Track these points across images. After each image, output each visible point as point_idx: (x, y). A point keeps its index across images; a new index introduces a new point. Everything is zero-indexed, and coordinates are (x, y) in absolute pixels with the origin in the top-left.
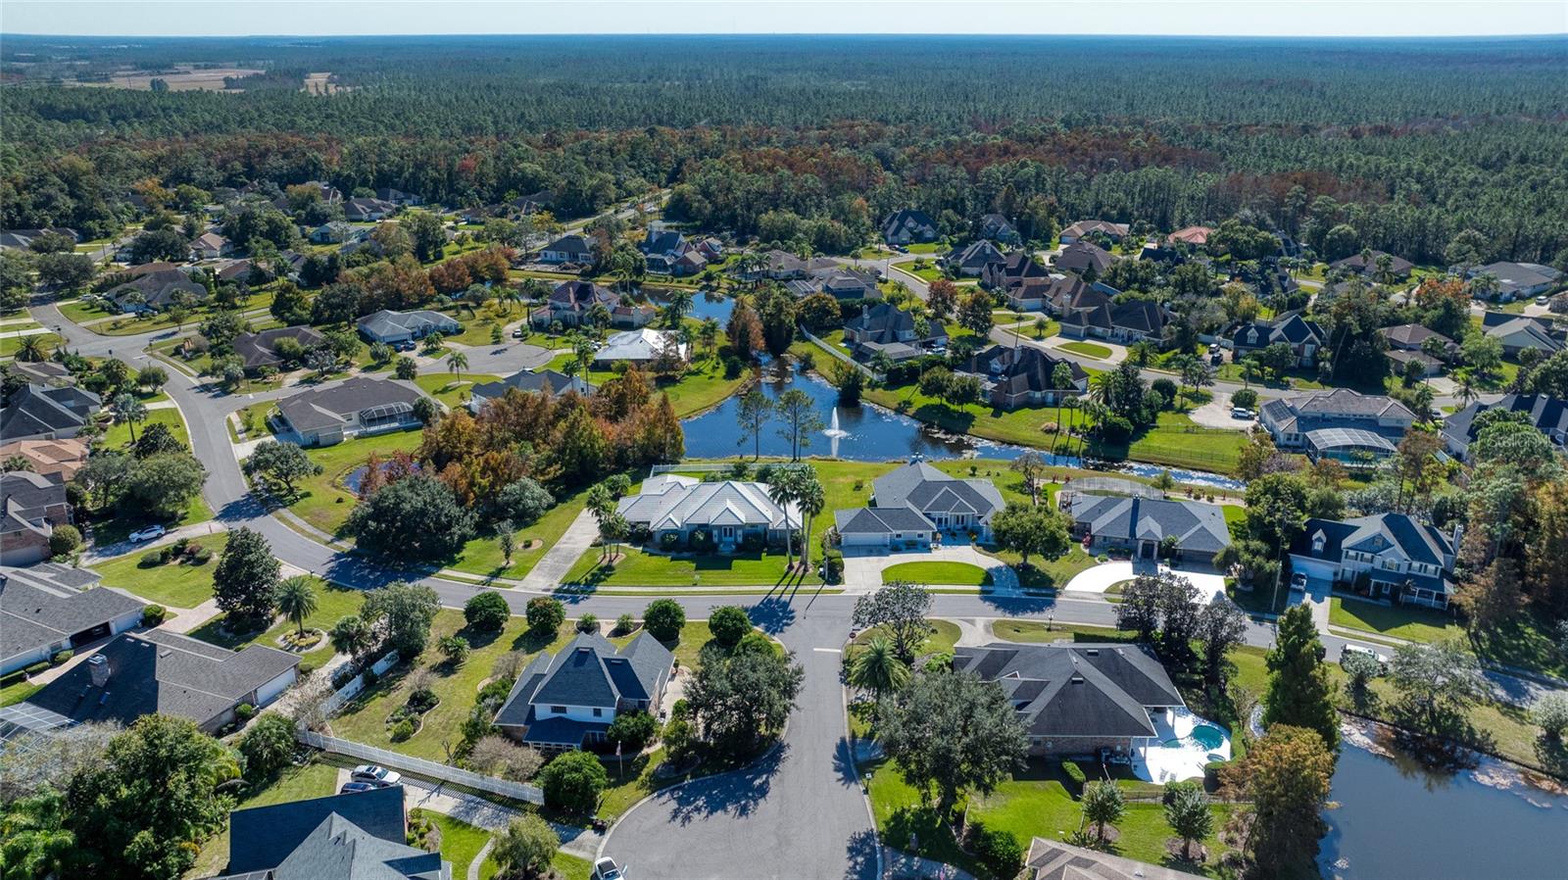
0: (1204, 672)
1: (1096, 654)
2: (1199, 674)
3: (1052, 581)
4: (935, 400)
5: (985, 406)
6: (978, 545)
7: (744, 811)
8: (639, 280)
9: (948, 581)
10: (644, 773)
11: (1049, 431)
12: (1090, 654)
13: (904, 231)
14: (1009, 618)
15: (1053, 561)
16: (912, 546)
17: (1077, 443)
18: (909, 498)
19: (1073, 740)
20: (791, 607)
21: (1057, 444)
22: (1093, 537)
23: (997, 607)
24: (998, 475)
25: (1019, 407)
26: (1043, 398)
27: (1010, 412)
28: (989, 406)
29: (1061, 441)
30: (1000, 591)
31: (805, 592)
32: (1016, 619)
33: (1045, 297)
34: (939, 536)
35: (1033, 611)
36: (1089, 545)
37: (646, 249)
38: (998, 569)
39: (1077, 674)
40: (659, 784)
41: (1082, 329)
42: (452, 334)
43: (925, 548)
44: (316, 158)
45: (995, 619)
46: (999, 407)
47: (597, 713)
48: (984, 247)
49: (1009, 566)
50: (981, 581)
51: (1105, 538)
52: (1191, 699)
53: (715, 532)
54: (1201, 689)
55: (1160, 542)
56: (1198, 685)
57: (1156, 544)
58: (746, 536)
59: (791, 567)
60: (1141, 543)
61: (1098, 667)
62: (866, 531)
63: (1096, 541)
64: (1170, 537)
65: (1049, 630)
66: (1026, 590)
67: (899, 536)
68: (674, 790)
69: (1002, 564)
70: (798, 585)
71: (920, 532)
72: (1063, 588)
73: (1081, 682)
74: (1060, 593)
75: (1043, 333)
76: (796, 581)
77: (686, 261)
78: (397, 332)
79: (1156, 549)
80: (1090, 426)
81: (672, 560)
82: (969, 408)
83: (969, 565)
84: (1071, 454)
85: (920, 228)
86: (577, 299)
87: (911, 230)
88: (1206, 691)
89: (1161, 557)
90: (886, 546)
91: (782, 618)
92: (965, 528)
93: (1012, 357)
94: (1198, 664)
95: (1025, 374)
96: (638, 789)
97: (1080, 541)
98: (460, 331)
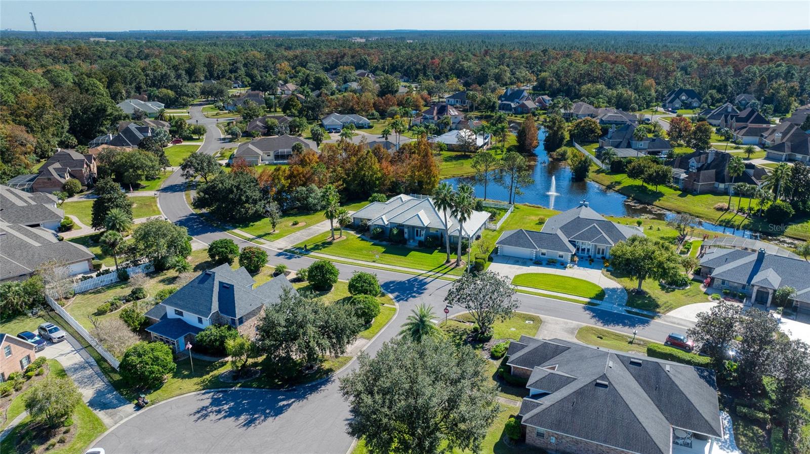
0: (771, 412)
1: (639, 364)
2: (764, 412)
3: (657, 306)
4: (638, 182)
5: (676, 189)
6: (608, 271)
7: (248, 423)
8: (492, 114)
9: (564, 291)
10: (211, 374)
11: (720, 209)
12: (632, 363)
13: (677, 100)
14: (600, 326)
15: (667, 292)
16: (551, 263)
17: (740, 219)
18: (561, 228)
19: (577, 442)
20: (426, 286)
21: (722, 218)
22: (713, 279)
23: (593, 317)
24: (659, 230)
25: (703, 193)
26: (726, 189)
27: (694, 195)
28: (679, 190)
29: (727, 216)
30: (604, 306)
31: (446, 279)
32: (606, 328)
33: (762, 136)
34: (576, 259)
35: (624, 325)
36: (709, 285)
37: (503, 99)
38: (614, 290)
39: (604, 377)
40: (215, 385)
41: (784, 155)
42: (366, 128)
43: (563, 265)
44: (366, 59)
45: (585, 325)
46: (687, 190)
47: (200, 321)
48: (727, 107)
49: (625, 289)
50: (593, 295)
51: (723, 282)
52: (745, 435)
53: (406, 230)
54: (764, 429)
55: (775, 291)
56: (761, 423)
57: (771, 291)
58: (427, 236)
59: (448, 261)
60: (755, 289)
61: (637, 378)
62: (516, 245)
63: (716, 283)
64: (787, 288)
65: (631, 343)
66: (629, 309)
67: (543, 254)
68: (219, 392)
69: (619, 286)
70: (445, 273)
71: (561, 253)
72: (665, 313)
73: (605, 386)
74: (659, 317)
75: (751, 156)
76: (446, 270)
77: (524, 105)
78: (334, 123)
79: (770, 297)
80: (756, 209)
81: (372, 245)
82: (661, 188)
83: (593, 284)
84: (732, 226)
85: (690, 100)
86: (438, 113)
87: (683, 101)
88: (769, 432)
89: (775, 305)
90: (531, 260)
91: (414, 292)
92: (603, 258)
93: (707, 158)
94: (766, 402)
95: (714, 170)
96: (195, 384)
97: (701, 282)
98: (370, 127)
